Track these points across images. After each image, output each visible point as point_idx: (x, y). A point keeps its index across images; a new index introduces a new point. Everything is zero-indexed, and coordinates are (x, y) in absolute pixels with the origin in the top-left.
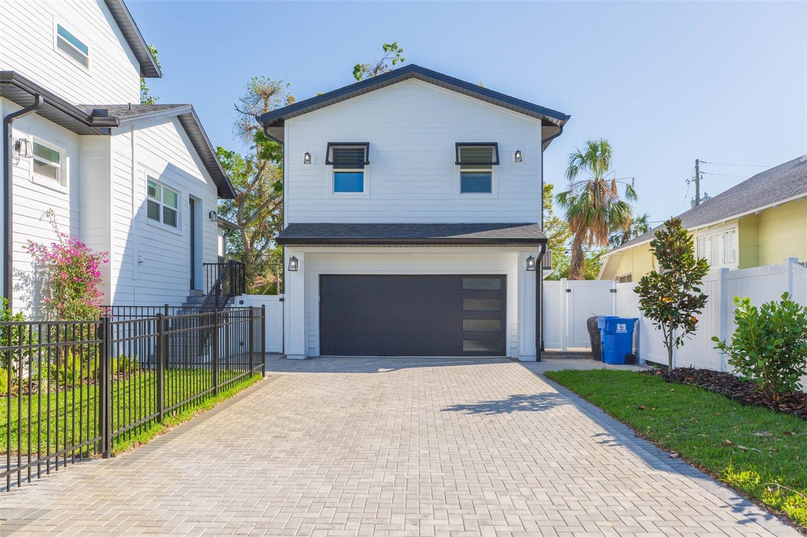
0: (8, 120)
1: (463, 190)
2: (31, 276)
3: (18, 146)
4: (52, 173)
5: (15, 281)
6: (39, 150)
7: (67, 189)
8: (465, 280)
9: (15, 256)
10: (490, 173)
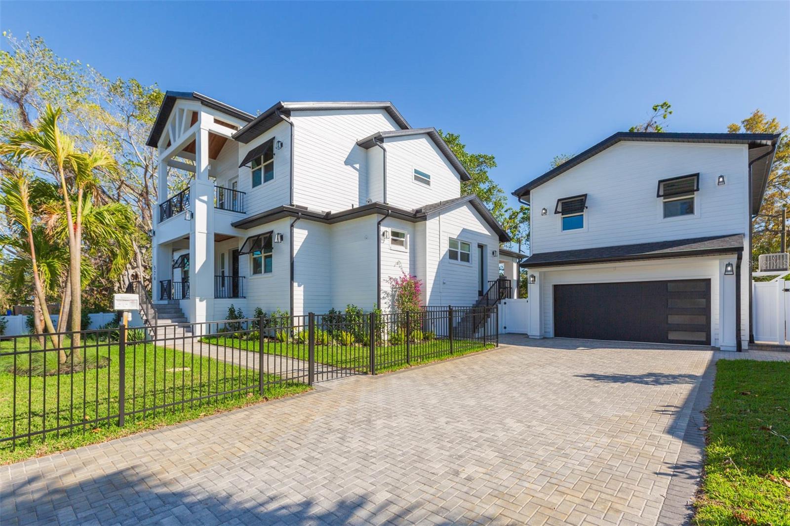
0: (379, 223)
1: (666, 215)
2: (390, 293)
3: (383, 234)
4: (401, 243)
5: (382, 295)
6: (395, 234)
7: (408, 250)
8: (669, 284)
9: (382, 284)
10: (693, 198)
